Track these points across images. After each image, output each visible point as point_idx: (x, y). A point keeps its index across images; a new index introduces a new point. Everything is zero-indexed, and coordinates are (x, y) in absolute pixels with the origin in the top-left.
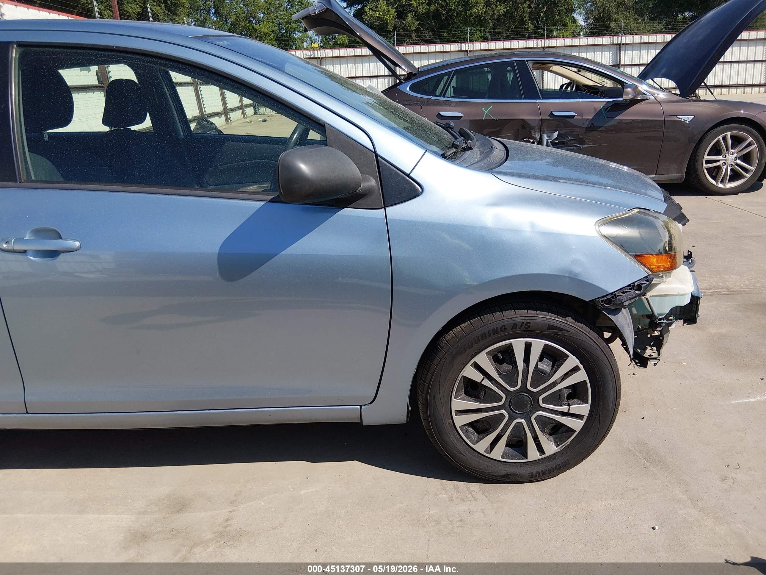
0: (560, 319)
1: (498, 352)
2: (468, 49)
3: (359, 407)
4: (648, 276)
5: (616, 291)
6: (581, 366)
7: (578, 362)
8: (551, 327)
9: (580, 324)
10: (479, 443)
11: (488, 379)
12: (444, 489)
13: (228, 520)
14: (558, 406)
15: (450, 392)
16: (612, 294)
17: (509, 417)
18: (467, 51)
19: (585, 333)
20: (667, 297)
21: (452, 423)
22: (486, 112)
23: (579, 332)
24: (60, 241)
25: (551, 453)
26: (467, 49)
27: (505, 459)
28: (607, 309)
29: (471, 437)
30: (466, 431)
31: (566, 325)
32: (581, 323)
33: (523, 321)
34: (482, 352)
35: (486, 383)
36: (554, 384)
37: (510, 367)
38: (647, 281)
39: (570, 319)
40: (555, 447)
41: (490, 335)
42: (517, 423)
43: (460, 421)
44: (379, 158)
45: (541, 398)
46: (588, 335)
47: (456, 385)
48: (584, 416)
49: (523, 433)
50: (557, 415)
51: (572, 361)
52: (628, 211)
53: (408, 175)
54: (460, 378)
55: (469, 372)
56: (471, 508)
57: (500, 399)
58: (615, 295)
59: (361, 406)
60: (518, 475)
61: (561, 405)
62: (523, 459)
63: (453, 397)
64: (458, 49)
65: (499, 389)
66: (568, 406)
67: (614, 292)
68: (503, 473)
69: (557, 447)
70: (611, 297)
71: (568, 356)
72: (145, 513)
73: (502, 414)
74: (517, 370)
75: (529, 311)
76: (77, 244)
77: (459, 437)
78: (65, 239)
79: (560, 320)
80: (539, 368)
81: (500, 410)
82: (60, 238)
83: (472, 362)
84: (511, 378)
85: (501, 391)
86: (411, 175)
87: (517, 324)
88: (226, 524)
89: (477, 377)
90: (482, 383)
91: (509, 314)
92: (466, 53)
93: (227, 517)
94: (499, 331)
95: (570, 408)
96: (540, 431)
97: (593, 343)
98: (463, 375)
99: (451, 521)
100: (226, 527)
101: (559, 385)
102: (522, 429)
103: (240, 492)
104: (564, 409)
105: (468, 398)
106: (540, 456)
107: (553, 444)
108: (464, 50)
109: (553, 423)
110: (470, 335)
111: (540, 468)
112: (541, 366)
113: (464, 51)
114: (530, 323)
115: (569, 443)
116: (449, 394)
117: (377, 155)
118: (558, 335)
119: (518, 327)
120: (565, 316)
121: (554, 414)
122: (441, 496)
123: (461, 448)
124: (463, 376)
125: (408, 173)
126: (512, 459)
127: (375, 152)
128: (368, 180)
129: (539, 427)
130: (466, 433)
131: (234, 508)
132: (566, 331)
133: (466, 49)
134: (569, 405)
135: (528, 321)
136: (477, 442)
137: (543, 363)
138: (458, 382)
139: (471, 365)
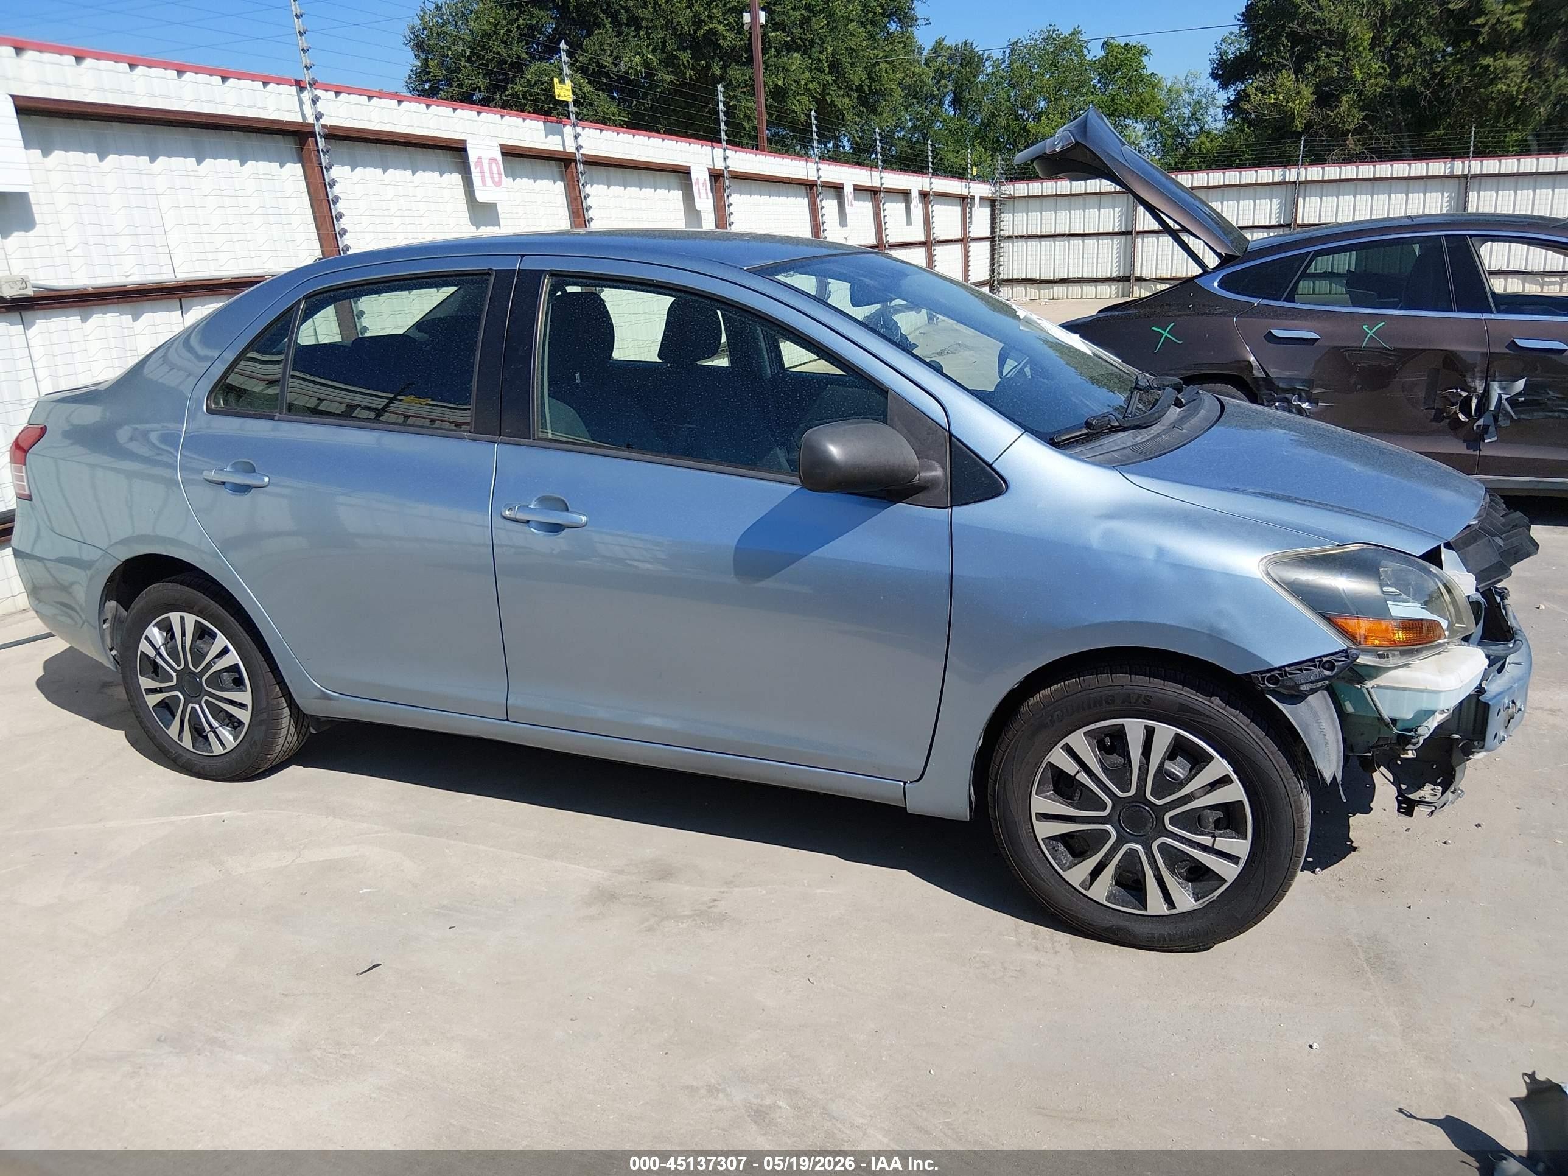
0: (1200, 698)
1: (1106, 735)
2: (1469, 171)
3: (902, 784)
4: (1349, 651)
5: (1288, 666)
6: (1234, 777)
7: (1230, 769)
8: (1184, 708)
9: (1234, 710)
10: (1072, 870)
11: (1087, 773)
12: (1016, 930)
13: (715, 900)
14: (1195, 834)
15: (1029, 782)
16: (1280, 668)
17: (1117, 837)
18: (1466, 176)
19: (1241, 725)
20: (1407, 693)
21: (1031, 830)
22: (1371, 333)
23: (1231, 722)
24: (566, 513)
25: (1186, 910)
26: (1466, 173)
27: (1112, 903)
28: (1274, 693)
29: (1060, 859)
30: (1054, 848)
31: (1208, 708)
32: (1236, 709)
33: (1141, 692)
34: (1079, 731)
35: (1083, 777)
36: (1190, 798)
37: (1120, 760)
38: (1347, 657)
39: (1216, 700)
40: (1193, 900)
41: (1089, 707)
42: (1130, 849)
43: (1044, 830)
44: (953, 438)
45: (1167, 816)
46: (1246, 729)
47: (1039, 774)
48: (1240, 858)
49: (1139, 867)
50: (1193, 847)
51: (1220, 766)
52: (1338, 545)
53: (990, 466)
54: (1044, 764)
55: (1058, 757)
56: (1042, 960)
57: (1103, 806)
58: (1285, 671)
59: (905, 783)
60: (1128, 932)
61: (1202, 834)
62: (1141, 910)
63: (1034, 792)
64: (1445, 172)
65: (1103, 792)
66: (1212, 836)
67: (1284, 667)
68: (1106, 924)
69: (1196, 901)
70: (1278, 674)
71: (1212, 758)
72: (621, 872)
73: (1106, 831)
74: (1131, 766)
75: (1152, 679)
76: (584, 519)
77: (1041, 855)
78: (571, 512)
79: (1200, 700)
80: (1166, 769)
81: (1104, 824)
82: (567, 510)
83: (1063, 742)
84: (1121, 776)
85: (1105, 794)
86: (994, 466)
87: (1132, 695)
88: (711, 904)
89: (1070, 767)
90: (1077, 777)
91: (1122, 679)
92: (1463, 180)
93: (715, 898)
94: (1104, 702)
95: (1215, 840)
96: (1165, 869)
97: (1254, 743)
98: (1049, 760)
99: (1005, 969)
100: (710, 907)
101: (1197, 800)
102: (1138, 861)
103: (741, 873)
104: (1206, 840)
105: (1058, 797)
106: (1168, 909)
107: (1189, 895)
108: (1460, 173)
109: (1187, 860)
110: (1060, 702)
111: (1165, 930)
112: (1169, 766)
113: (1458, 176)
114: (1151, 697)
115: (1214, 898)
116: (1028, 787)
117: (951, 435)
118: (1195, 721)
119: (1133, 701)
120: (1209, 694)
121: (1189, 845)
122: (1006, 937)
123: (1044, 872)
124: (1049, 762)
125: (991, 462)
126: (1122, 906)
127: (949, 431)
128: (932, 469)
129: (1164, 862)
130: (1053, 851)
131: (726, 890)
132: (1208, 716)
133: (1463, 171)
134: (1214, 836)
135: (1149, 694)
136: (1070, 868)
137: (1174, 764)
138: (1041, 770)
139: (1061, 748)
